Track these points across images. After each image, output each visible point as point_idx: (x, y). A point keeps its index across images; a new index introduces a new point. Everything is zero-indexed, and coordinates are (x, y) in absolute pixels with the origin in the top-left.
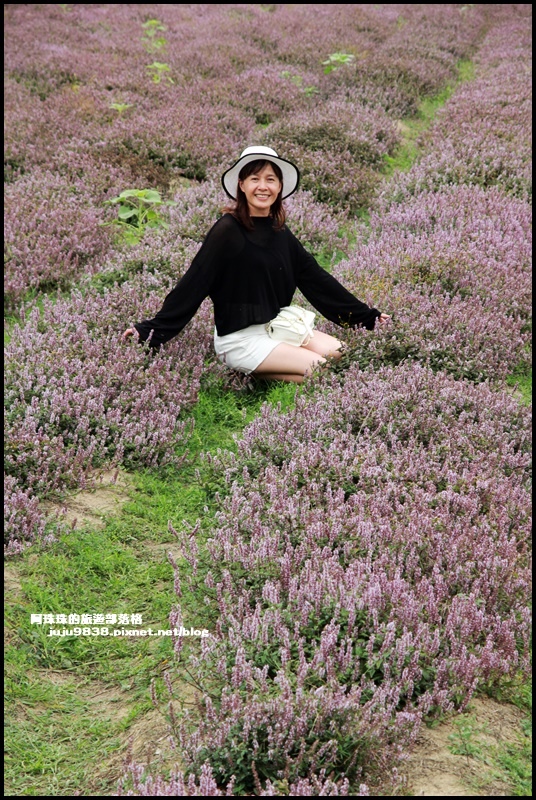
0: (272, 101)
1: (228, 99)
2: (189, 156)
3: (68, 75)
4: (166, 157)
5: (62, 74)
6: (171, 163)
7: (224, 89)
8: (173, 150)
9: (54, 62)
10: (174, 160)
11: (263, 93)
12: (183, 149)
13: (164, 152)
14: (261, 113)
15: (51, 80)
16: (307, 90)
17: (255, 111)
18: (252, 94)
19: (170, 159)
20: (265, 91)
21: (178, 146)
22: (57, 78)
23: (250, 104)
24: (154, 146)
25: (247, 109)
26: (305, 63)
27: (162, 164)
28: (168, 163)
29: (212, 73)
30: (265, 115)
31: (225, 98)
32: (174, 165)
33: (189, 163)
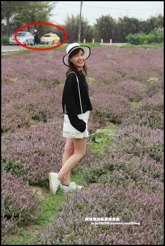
0: (134, 93)
1: (118, 92)
2: (111, 113)
3: (57, 80)
4: (103, 114)
5: (54, 80)
6: (104, 116)
7: (116, 88)
8: (105, 111)
9: (52, 76)
10: (105, 115)
11: (131, 90)
12: (109, 111)
13: (102, 112)
14: (130, 97)
15: (51, 82)
16: (144, 90)
17: (128, 97)
18: (127, 91)
19: (104, 114)
20: (131, 89)
21: (106, 110)
22: (53, 81)
23: (126, 94)
24: (98, 109)
25: (125, 96)
26: (141, 80)
27: (101, 116)
28: (103, 116)
29: (107, 82)
30: (132, 98)
31: (117, 91)
32: (105, 117)
33: (111, 116)
